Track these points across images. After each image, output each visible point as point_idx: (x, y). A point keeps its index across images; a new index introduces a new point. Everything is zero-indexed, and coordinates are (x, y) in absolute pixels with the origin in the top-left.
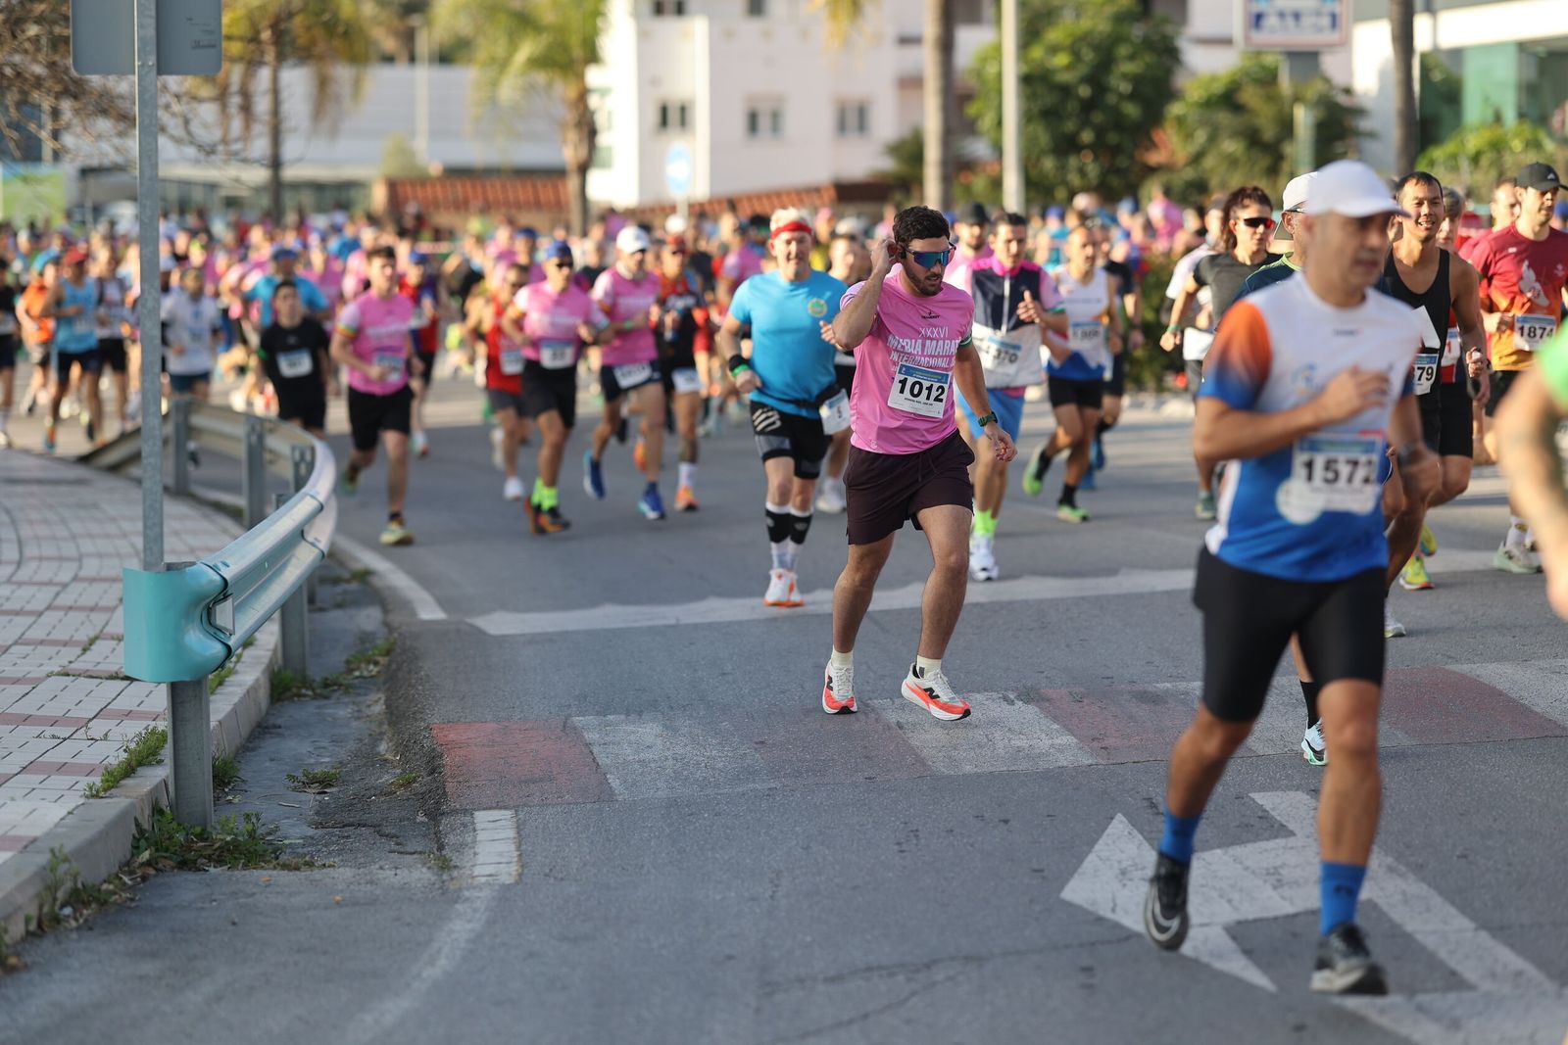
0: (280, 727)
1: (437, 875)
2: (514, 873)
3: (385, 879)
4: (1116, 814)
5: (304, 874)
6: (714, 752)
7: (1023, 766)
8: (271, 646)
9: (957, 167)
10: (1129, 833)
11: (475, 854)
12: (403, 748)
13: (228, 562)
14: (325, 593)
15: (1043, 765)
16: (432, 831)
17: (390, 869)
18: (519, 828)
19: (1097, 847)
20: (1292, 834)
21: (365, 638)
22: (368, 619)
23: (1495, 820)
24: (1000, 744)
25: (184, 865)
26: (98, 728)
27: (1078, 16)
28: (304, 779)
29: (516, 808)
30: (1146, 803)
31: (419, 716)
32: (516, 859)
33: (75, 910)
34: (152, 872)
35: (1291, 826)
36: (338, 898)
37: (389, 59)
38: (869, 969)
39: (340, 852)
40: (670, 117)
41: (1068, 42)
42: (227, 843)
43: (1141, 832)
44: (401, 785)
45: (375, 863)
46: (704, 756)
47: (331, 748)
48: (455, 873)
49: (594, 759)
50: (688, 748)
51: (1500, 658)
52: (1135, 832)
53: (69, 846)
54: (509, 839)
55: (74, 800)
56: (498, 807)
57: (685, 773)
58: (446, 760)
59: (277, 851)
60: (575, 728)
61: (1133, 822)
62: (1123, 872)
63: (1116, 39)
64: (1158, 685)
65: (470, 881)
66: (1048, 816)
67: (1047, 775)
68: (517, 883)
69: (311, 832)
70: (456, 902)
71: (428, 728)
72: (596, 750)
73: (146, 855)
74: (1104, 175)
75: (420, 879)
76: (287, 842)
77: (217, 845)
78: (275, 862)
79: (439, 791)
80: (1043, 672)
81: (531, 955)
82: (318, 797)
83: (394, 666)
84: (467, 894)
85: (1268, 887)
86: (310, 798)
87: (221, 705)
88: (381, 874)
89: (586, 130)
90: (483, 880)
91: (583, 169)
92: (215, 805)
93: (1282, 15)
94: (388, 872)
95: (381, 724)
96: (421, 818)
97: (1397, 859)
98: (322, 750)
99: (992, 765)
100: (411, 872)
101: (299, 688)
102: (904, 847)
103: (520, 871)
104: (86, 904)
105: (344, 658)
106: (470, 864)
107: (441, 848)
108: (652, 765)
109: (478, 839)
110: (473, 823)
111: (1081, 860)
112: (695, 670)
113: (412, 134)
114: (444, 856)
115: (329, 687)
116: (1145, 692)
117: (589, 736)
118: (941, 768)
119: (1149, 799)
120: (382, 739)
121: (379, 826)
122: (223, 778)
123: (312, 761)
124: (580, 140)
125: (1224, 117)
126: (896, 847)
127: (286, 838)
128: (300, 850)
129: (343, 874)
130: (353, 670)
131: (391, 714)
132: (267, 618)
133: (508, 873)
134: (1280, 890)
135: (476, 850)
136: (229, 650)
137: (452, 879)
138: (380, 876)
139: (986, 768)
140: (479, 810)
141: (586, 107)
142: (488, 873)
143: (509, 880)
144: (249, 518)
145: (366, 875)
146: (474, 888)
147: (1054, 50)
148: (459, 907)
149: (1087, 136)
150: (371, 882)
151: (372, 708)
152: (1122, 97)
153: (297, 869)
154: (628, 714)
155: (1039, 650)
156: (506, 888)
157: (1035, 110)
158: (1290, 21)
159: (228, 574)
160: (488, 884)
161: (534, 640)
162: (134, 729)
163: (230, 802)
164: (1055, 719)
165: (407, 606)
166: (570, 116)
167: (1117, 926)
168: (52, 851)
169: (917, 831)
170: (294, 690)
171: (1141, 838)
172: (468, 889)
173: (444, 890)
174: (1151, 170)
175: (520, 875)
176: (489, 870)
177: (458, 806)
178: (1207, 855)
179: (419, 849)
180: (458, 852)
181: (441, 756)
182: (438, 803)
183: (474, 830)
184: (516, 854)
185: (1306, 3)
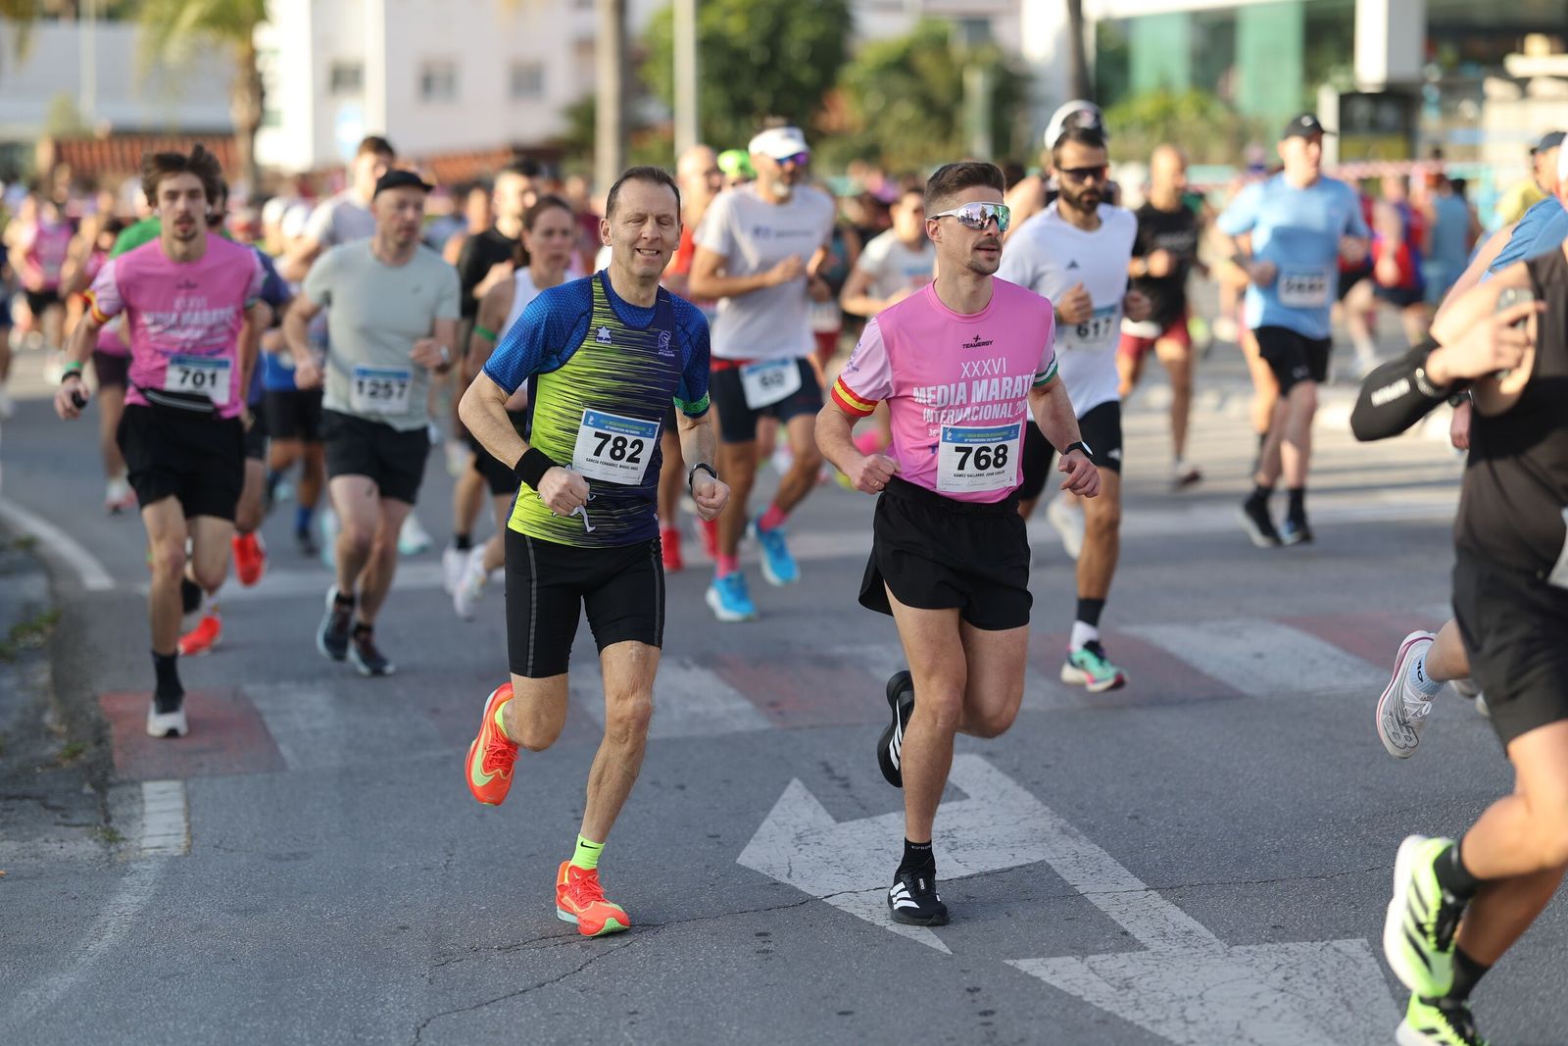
1: (104, 847)
2: (184, 845)
3: (50, 852)
4: (791, 779)
6: (388, 720)
7: (699, 732)
9: (632, 130)
10: (805, 798)
11: (143, 826)
12: (70, 718)
15: (719, 731)
16: (99, 803)
17: (55, 842)
18: (188, 799)
19: (773, 812)
20: (966, 796)
21: (29, 607)
22: (34, 587)
23: (1166, 781)
29: (185, 779)
30: (822, 769)
31: (85, 686)
32: (184, 831)
35: (966, 789)
37: (54, 16)
38: (544, 938)
39: (4, 825)
40: (342, 78)
43: (817, 796)
44: (68, 757)
45: (39, 835)
46: (377, 724)
48: (123, 846)
49: (265, 730)
50: (361, 716)
51: (1171, 619)
52: (811, 796)
54: (177, 810)
56: (166, 777)
57: (358, 742)
58: (114, 730)
60: (246, 697)
61: (811, 786)
62: (799, 837)
64: (835, 649)
65: (138, 853)
66: (725, 781)
67: (723, 741)
68: (186, 855)
70: (124, 875)
71: (95, 699)
72: (267, 719)
75: (86, 852)
79: (106, 763)
80: (719, 637)
81: (200, 927)
83: (60, 636)
84: (134, 866)
85: (945, 851)
88: (47, 847)
89: (255, 91)
90: (151, 852)
91: (254, 128)
94: (53, 845)
95: (46, 694)
96: (88, 789)
97: (1069, 821)
99: (668, 731)
100: (77, 845)
103: (189, 842)
105: (9, 626)
106: (139, 835)
107: (108, 820)
108: (325, 735)
109: (147, 810)
110: (141, 795)
111: (756, 826)
113: (78, 93)
114: (112, 829)
116: (821, 656)
117: (262, 705)
119: (825, 764)
120: (47, 710)
121: (44, 798)
124: (249, 102)
125: (899, 83)
126: (572, 815)
129: (7, 848)
130: (18, 640)
131: (57, 684)
133: (176, 844)
134: (954, 853)
135: (145, 822)
137: (120, 851)
138: (45, 849)
140: (146, 781)
141: (254, 70)
142: (156, 845)
143: (178, 852)
145: (30, 848)
146: (142, 860)
147: (729, 12)
148: (126, 880)
150: (36, 856)
151: (38, 678)
152: (797, 61)
154: (300, 683)
156: (175, 859)
157: (714, 74)
160: (156, 857)
164: (732, 685)
165: (73, 575)
166: (239, 76)
167: (793, 890)
171: (816, 802)
172: (136, 862)
173: (111, 863)
175: (189, 847)
176: (158, 842)
177: (125, 777)
178: (882, 819)
179: (86, 821)
180: (125, 823)
181: (107, 726)
182: (105, 775)
183: (142, 801)
184: (184, 825)
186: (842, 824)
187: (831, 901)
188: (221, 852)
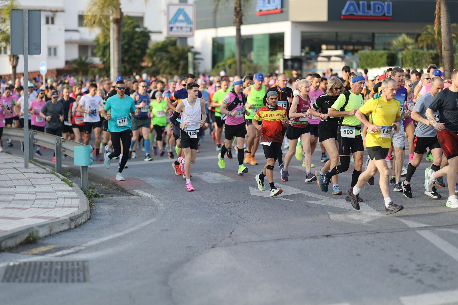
56: (136, 189)
74: (130, 68)
93: (177, 27)
125: (164, 54)
158: (180, 29)
174: (143, 68)
185: (184, 25)
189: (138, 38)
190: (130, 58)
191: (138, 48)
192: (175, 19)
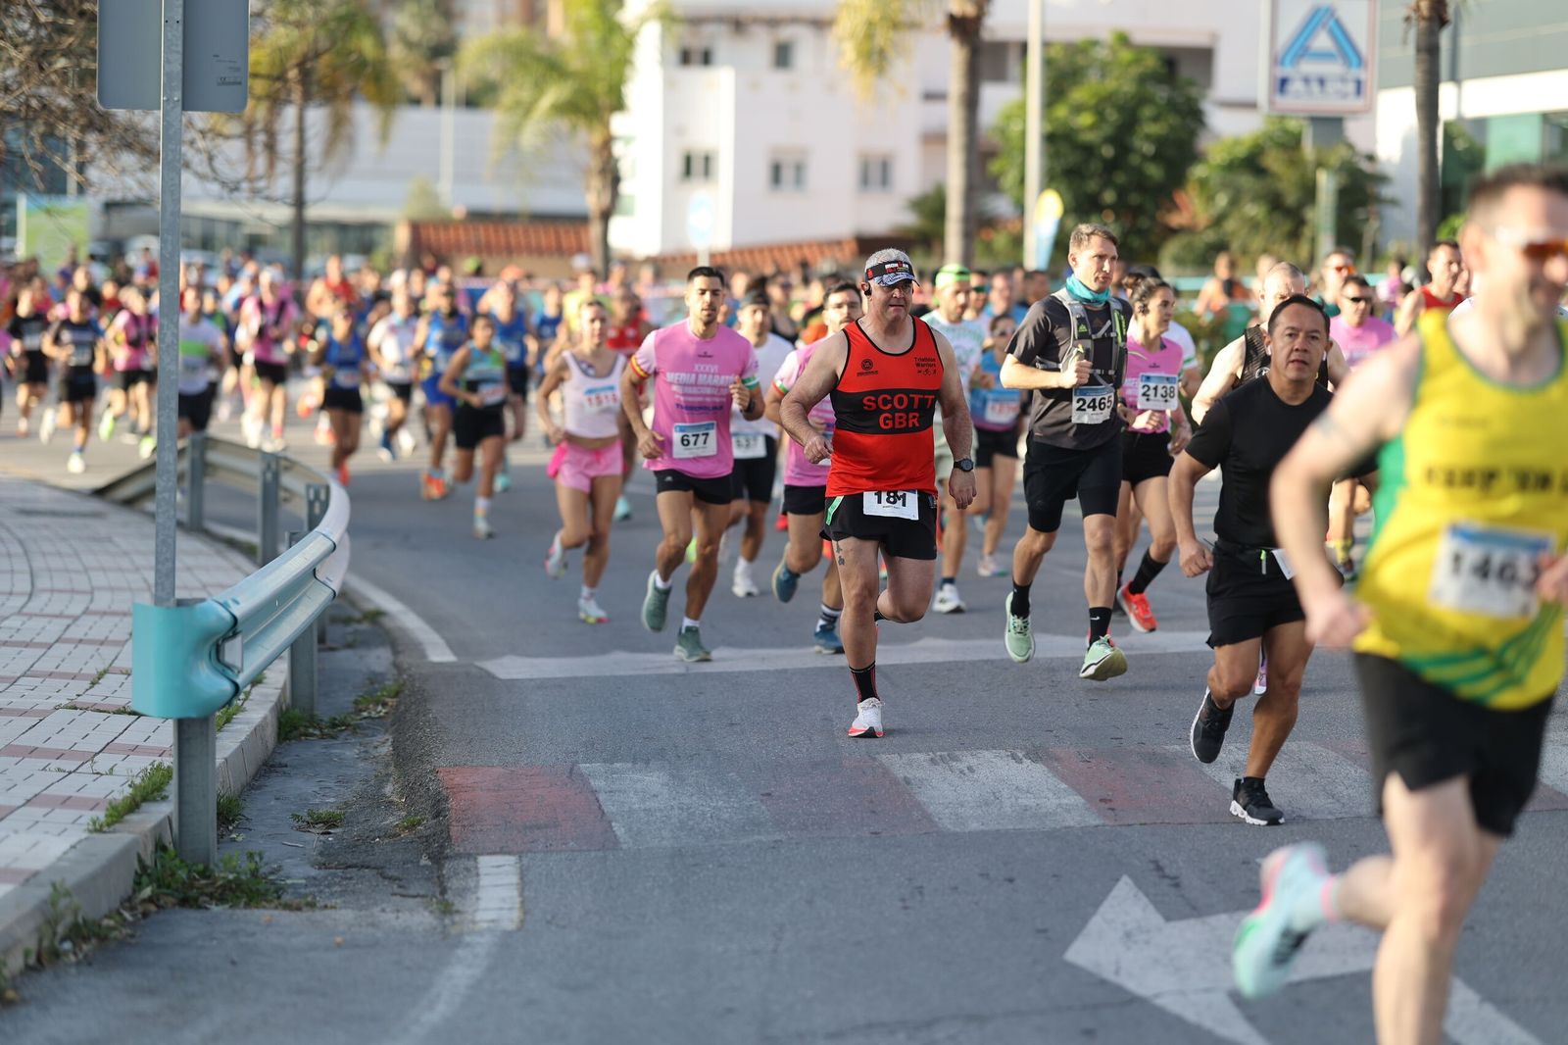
0: (286, 766)
1: (439, 918)
2: (516, 919)
3: (386, 921)
4: (1121, 876)
5: (306, 914)
6: (720, 803)
7: (1030, 825)
8: (280, 685)
9: (978, 224)
10: (1135, 896)
11: (478, 899)
12: (409, 790)
13: (238, 599)
14: (336, 633)
15: (1050, 824)
16: (435, 875)
17: (392, 912)
18: (523, 874)
19: (1102, 909)
21: (374, 679)
22: (379, 659)
23: (1502, 892)
24: (1007, 803)
25: (186, 902)
26: (103, 762)
27: (1103, 76)
28: (308, 819)
29: (520, 854)
30: (1152, 866)
31: (426, 758)
32: (517, 905)
33: (74, 944)
34: (152, 908)
36: (339, 939)
37: (416, 102)
38: (870, 1026)
39: (342, 893)
40: (694, 167)
41: (1093, 102)
42: (230, 881)
43: (1147, 895)
44: (406, 828)
45: (376, 904)
46: (710, 806)
47: (337, 788)
48: (457, 918)
49: (600, 807)
50: (694, 798)
52: (1141, 894)
53: (71, 880)
54: (512, 884)
55: (78, 834)
56: (501, 852)
57: (691, 823)
58: (452, 803)
59: (279, 891)
60: (581, 775)
61: (1139, 884)
63: (1142, 100)
64: (1167, 747)
65: (471, 926)
66: (1055, 876)
67: (1052, 835)
68: (519, 929)
69: (314, 872)
70: (457, 947)
71: (435, 771)
72: (602, 796)
73: (147, 892)
74: (1126, 234)
75: (421, 923)
76: (289, 882)
77: (220, 883)
78: (276, 902)
79: (443, 835)
80: (1051, 731)
81: (531, 1002)
82: (322, 838)
83: (402, 708)
86: (313, 838)
87: (228, 743)
88: (383, 917)
89: (609, 178)
90: (485, 925)
91: (606, 216)
92: (218, 842)
93: (1307, 80)
94: (390, 914)
95: (387, 765)
96: (424, 861)
98: (327, 790)
99: (998, 823)
100: (412, 915)
101: (309, 727)
102: (908, 904)
103: (522, 917)
104: (86, 939)
105: (353, 699)
106: (473, 908)
107: (443, 892)
108: (658, 814)
109: (482, 883)
110: (476, 868)
111: (1085, 920)
112: (704, 720)
113: (437, 177)
114: (447, 901)
115: (337, 727)
116: (1154, 754)
117: (595, 783)
118: (947, 824)
119: (1156, 862)
120: (388, 781)
121: (382, 868)
122: (228, 815)
123: (317, 801)
124: (604, 187)
125: (1246, 181)
126: (900, 904)
127: (288, 878)
128: (302, 891)
129: (343, 917)
130: (361, 711)
131: (398, 755)
132: (277, 656)
133: (510, 919)
135: (479, 895)
136: (237, 689)
137: (454, 923)
138: (381, 919)
139: (993, 826)
140: (482, 854)
141: (610, 155)
142: (490, 918)
143: (511, 926)
144: (262, 556)
145: (367, 916)
146: (476, 933)
147: (1078, 109)
148: (460, 952)
149: (1109, 196)
150: (373, 925)
151: (379, 750)
152: (1145, 157)
153: (299, 909)
154: (634, 762)
155: (1047, 709)
156: (508, 934)
157: (1058, 169)
158: (1315, 87)
159: (238, 611)
160: (489, 930)
161: (542, 685)
162: (138, 766)
163: (233, 840)
164: (1063, 779)
165: (417, 648)
166: (595, 163)
167: (1119, 989)
168: (54, 885)
169: (921, 887)
170: (302, 729)
171: (1145, 900)
172: (469, 934)
173: (445, 935)
174: (1172, 232)
175: (522, 921)
176: (491, 915)
177: (462, 850)
178: (1213, 920)
179: (422, 892)
180: (460, 896)
181: (446, 799)
182: (442, 846)
183: (478, 875)
184: (518, 900)
185: (1332, 69)
186: (1172, 924)
187: (1159, 1002)
188: (553, 928)
189: (1156, 119)
190: (1122, 193)
191: (1156, 158)
192: (1300, 49)
